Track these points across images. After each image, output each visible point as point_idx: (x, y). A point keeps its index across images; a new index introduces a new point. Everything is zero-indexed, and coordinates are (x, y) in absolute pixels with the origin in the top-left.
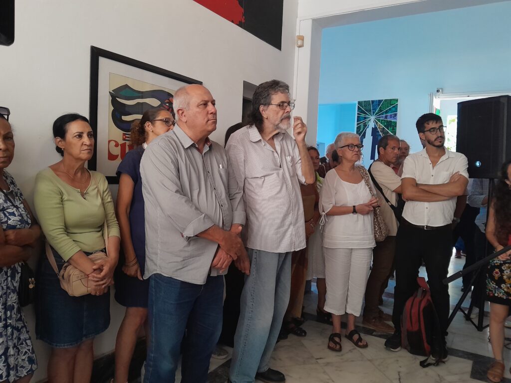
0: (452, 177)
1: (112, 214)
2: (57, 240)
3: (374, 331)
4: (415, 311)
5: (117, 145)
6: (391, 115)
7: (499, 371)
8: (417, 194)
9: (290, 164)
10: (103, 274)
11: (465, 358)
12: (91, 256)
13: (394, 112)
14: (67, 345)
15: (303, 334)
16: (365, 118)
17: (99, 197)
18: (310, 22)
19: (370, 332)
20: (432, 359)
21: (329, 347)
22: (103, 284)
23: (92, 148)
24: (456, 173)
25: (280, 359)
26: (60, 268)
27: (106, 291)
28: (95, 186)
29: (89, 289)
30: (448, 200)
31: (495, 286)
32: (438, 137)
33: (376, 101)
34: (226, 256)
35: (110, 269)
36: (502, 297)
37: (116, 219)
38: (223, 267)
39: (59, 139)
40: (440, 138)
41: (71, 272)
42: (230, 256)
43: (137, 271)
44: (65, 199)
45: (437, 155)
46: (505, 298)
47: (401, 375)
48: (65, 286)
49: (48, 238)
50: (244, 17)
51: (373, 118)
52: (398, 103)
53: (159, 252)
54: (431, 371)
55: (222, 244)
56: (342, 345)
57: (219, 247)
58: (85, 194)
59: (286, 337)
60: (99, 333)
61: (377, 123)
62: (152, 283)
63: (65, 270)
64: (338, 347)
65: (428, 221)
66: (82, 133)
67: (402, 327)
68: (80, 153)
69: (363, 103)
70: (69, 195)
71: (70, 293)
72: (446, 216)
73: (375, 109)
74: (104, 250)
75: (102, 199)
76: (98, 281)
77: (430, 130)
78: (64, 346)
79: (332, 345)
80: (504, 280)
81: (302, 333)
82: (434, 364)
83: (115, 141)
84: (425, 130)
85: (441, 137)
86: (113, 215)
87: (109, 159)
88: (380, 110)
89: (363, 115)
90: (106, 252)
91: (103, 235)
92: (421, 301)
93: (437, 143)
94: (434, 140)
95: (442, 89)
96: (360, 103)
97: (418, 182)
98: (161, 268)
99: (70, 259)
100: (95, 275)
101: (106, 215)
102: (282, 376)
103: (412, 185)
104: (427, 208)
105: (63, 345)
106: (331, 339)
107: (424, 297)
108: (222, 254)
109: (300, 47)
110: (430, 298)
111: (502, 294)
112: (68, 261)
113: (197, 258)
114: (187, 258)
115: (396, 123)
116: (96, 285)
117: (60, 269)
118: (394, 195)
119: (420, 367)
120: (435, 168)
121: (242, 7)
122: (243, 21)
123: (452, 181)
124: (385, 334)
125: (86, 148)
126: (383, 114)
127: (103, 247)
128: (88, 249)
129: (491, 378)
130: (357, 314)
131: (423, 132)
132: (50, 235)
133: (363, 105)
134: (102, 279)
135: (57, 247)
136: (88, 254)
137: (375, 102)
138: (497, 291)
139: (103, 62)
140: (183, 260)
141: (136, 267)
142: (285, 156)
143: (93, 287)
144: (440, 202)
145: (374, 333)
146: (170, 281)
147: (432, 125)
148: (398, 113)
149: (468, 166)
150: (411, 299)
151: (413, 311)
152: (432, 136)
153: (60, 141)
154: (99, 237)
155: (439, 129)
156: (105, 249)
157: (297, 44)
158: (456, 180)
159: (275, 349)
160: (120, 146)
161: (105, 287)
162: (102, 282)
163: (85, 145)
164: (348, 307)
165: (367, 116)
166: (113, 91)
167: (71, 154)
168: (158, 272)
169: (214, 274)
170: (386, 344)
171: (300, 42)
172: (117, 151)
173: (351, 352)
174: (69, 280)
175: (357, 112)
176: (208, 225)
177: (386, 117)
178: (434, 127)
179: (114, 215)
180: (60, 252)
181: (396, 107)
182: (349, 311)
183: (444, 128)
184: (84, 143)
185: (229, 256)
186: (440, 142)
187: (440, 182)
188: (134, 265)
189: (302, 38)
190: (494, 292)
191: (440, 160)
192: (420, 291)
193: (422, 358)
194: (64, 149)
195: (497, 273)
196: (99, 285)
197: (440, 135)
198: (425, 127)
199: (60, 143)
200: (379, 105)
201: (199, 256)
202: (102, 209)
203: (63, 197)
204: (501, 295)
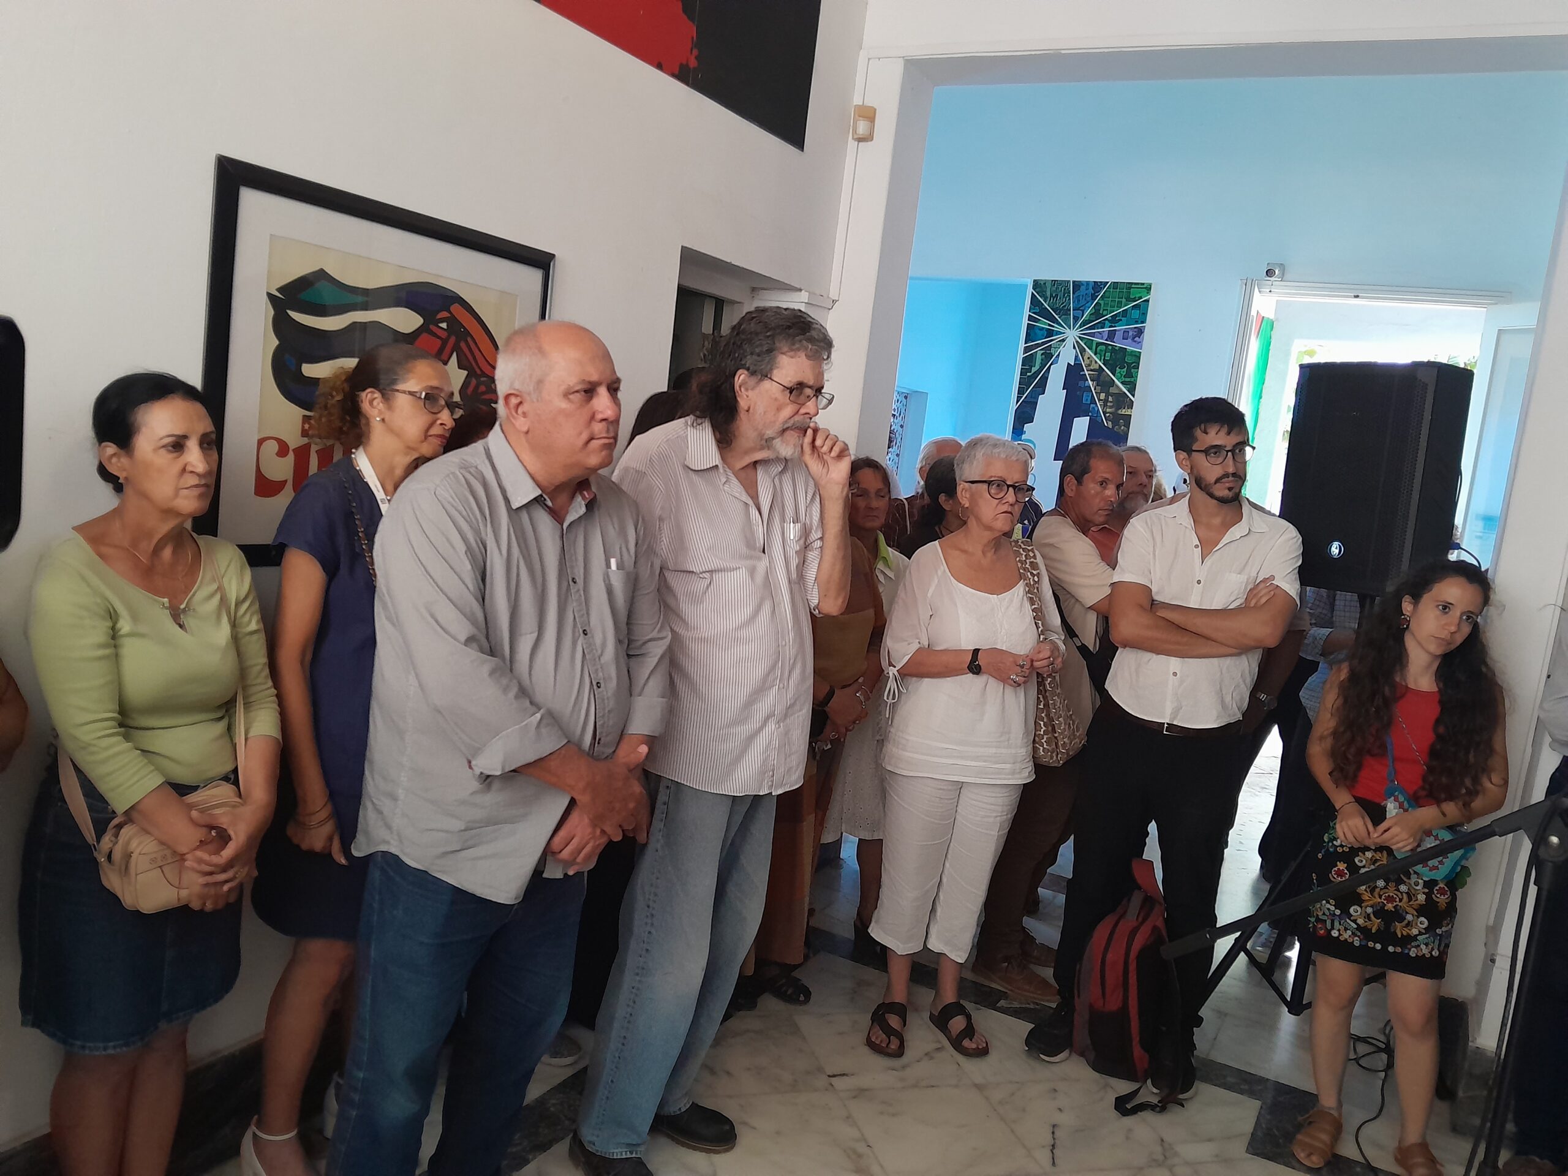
0: (1252, 592)
1: (259, 668)
2: (93, 753)
3: (1004, 995)
4: (1115, 955)
5: (283, 450)
6: (1126, 332)
7: (1325, 1137)
8: (1149, 633)
9: (794, 547)
10: (228, 852)
11: (1241, 1092)
12: (192, 798)
13: (1137, 322)
14: (114, 1047)
15: (802, 998)
16: (1050, 333)
17: (225, 620)
18: (898, 68)
19: (989, 999)
20: (1150, 1093)
21: (870, 1044)
22: (226, 882)
23: (212, 481)
24: (1265, 580)
25: (728, 1073)
26: (101, 828)
27: (232, 899)
28: (215, 586)
29: (184, 893)
30: (1239, 654)
31: (1333, 908)
32: (1226, 475)
33: (1088, 283)
34: (589, 830)
35: (251, 839)
36: (1350, 940)
37: (270, 683)
38: (579, 860)
39: (111, 449)
40: (1231, 478)
41: (134, 844)
42: (603, 832)
43: (330, 839)
44: (122, 632)
45: (1217, 521)
46: (1357, 943)
47: (1058, 1134)
48: (112, 880)
49: (69, 745)
50: (695, 52)
51: (1072, 335)
52: (1152, 297)
53: (401, 793)
54: (1144, 1126)
55: (582, 799)
56: (907, 1037)
57: (573, 802)
58: (184, 610)
59: (752, 1005)
60: (204, 1007)
61: (1082, 351)
62: (375, 875)
63: (116, 835)
64: (894, 1045)
65: (1175, 713)
66: (185, 437)
67: (1079, 996)
68: (176, 495)
69: (1049, 286)
70: (135, 618)
71: (128, 900)
72: (1228, 699)
73: (1080, 309)
74: (232, 778)
75: (234, 624)
76: (211, 873)
77: (1206, 452)
78: (105, 1049)
79: (879, 1037)
80: (1360, 895)
81: (798, 994)
82: (1152, 1107)
83: (279, 441)
84: (1194, 448)
85: (1234, 475)
86: (262, 670)
87: (255, 494)
88: (1097, 314)
89: (1044, 323)
90: (236, 783)
91: (230, 729)
92: (1134, 932)
93: (1221, 491)
94: (1213, 480)
95: (1282, 266)
96: (1037, 285)
97: (1158, 598)
98: (401, 842)
99: (132, 808)
100: (206, 856)
101: (242, 672)
102: (727, 1127)
103: (1141, 606)
104: (1175, 674)
105: (101, 1045)
106: (879, 1017)
107: (1144, 920)
108: (579, 824)
109: (860, 140)
110: (1160, 923)
111: (1349, 933)
112: (127, 813)
113: (507, 828)
114: (478, 825)
115: (1137, 356)
116: (207, 885)
117: (100, 833)
118: (1092, 619)
119: (1115, 1114)
120: (1209, 561)
121: (692, 19)
122: (693, 63)
123: (1252, 605)
124: (1032, 1006)
125: (193, 480)
126: (1102, 325)
127: (229, 767)
128: (183, 776)
129: (1301, 1155)
130: (960, 955)
131: (1189, 451)
132: (75, 738)
133: (1048, 294)
134: (224, 869)
135: (95, 773)
136: (182, 789)
137: (1083, 288)
138: (1336, 924)
139: (251, 201)
140: (465, 830)
141: (328, 828)
142: (783, 520)
143: (197, 889)
144: (1215, 659)
145: (1002, 1003)
146: (423, 880)
147: (1215, 436)
148: (1148, 326)
149: (1300, 563)
150: (1109, 921)
151: (1109, 956)
152: (1211, 470)
153: (114, 455)
154: (221, 736)
155: (1232, 451)
156: (235, 771)
157: (855, 131)
158: (1264, 600)
159: (717, 1042)
160: (291, 456)
161: (230, 890)
162: (222, 877)
163: (192, 472)
164: (933, 930)
165: (1057, 328)
166: (279, 290)
167: (144, 496)
168: (393, 850)
169: (553, 872)
170: (1029, 1041)
171: (862, 127)
172: (281, 469)
173: (932, 1058)
174: (127, 868)
175: (1027, 313)
176: (549, 744)
177: (1111, 335)
178: (1218, 443)
179: (267, 671)
180: (103, 788)
181: (1142, 309)
182: (935, 945)
183: (1248, 449)
184: (189, 468)
185: (598, 832)
186: (1230, 489)
187: (1217, 603)
188: (322, 823)
189: (869, 114)
190: (1329, 926)
191: (1225, 540)
192: (1136, 899)
193: (1124, 1087)
194: (126, 479)
195: (1340, 873)
196: (216, 884)
197: (1231, 470)
198: (1195, 439)
199: (114, 460)
200: (1094, 298)
201: (513, 823)
202: (232, 656)
203: (119, 625)
204: (1347, 935)
